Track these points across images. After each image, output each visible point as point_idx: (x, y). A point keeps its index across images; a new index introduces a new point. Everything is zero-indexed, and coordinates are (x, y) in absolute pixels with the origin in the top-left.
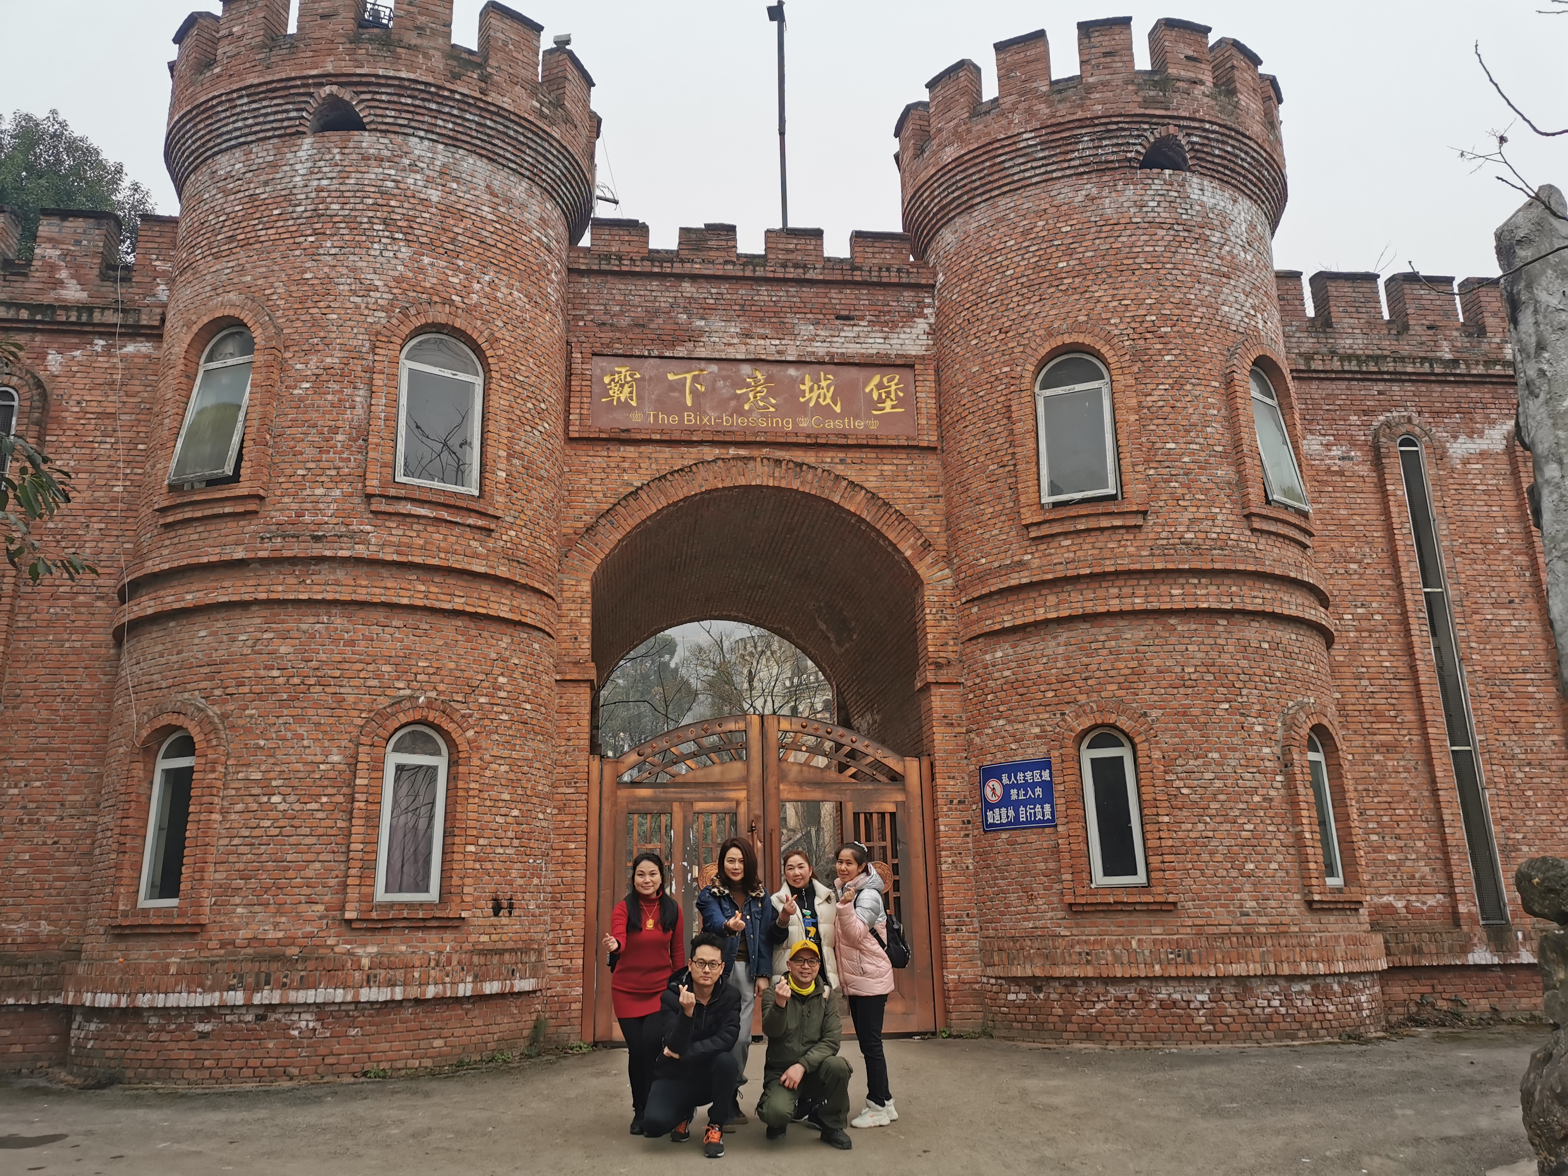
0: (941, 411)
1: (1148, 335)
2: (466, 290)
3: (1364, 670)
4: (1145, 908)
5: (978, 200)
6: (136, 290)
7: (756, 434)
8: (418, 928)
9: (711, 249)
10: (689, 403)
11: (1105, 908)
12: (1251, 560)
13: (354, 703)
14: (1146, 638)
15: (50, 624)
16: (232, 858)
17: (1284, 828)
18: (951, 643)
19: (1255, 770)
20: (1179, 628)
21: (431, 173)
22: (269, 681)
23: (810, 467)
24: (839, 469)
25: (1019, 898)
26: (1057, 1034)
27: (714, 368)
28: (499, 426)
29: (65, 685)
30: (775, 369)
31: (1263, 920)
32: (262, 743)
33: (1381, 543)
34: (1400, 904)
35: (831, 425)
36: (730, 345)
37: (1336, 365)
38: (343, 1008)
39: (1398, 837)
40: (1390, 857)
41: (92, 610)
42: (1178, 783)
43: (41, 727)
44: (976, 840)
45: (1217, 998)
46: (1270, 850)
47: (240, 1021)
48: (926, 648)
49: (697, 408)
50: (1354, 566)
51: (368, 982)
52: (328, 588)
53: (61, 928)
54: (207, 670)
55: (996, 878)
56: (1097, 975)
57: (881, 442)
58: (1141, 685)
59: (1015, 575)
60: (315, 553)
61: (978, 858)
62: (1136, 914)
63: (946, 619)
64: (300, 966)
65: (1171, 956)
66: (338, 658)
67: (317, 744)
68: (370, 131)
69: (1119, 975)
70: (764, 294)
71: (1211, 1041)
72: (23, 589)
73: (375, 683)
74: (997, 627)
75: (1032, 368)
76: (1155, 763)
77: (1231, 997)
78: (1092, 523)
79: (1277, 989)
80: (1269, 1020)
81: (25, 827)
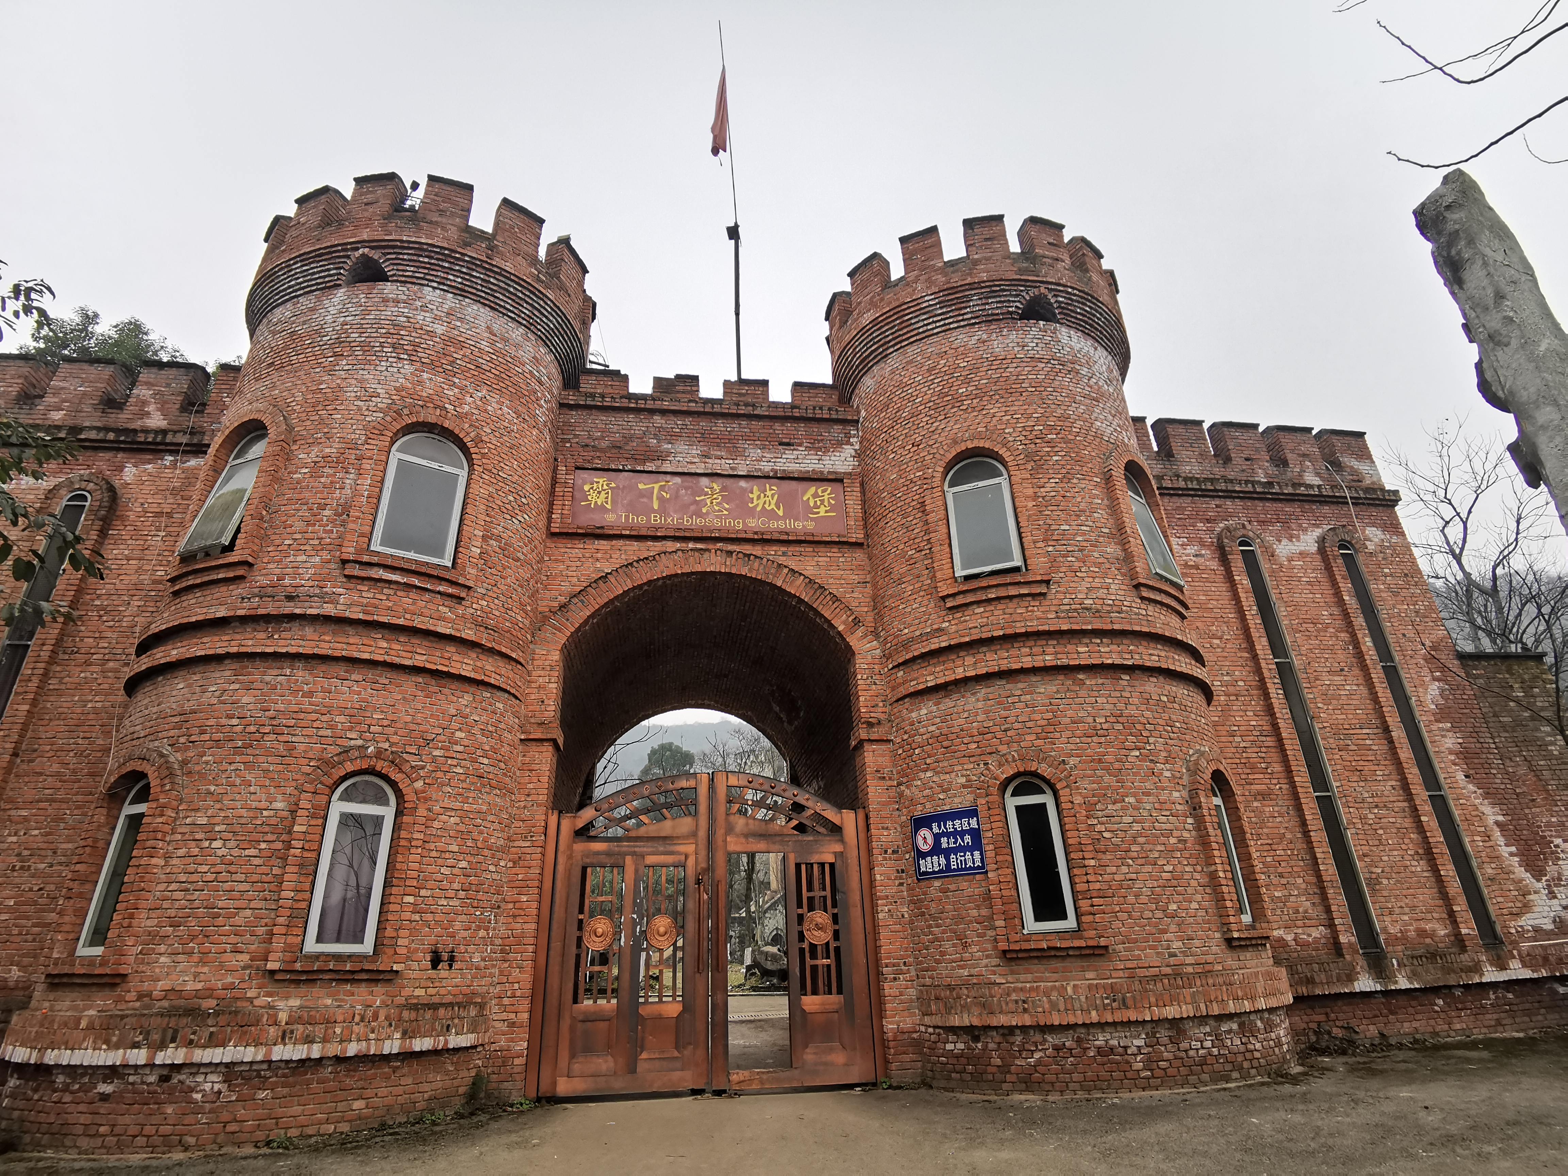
0: (866, 515)
1: (1038, 441)
2: (461, 401)
3: (1236, 728)
4: (1077, 953)
5: (891, 350)
6: (206, 419)
7: (712, 531)
8: (347, 981)
9: (678, 392)
10: (656, 507)
11: (1039, 954)
12: (1144, 623)
13: (305, 751)
14: (1058, 692)
15: (78, 687)
16: (166, 904)
17: (1199, 868)
18: (881, 704)
19: (1168, 813)
20: (1088, 682)
21: (439, 313)
22: (228, 729)
23: (756, 557)
24: (782, 560)
25: (954, 945)
26: (996, 1086)
27: (678, 480)
28: (478, 510)
29: (80, 741)
30: (729, 482)
31: (1190, 960)
32: (212, 788)
33: (1235, 624)
34: (1289, 938)
35: (774, 525)
36: (692, 463)
37: (1182, 484)
38: (254, 1067)
39: (1281, 876)
40: (1276, 894)
41: (118, 675)
42: (1099, 828)
43: (50, 779)
44: (910, 889)
45: (1153, 1042)
46: (1190, 890)
47: (143, 1083)
48: (859, 710)
49: (663, 511)
50: (1217, 641)
51: (283, 1038)
52: (293, 642)
53: (31, 974)
54: (177, 719)
55: (930, 926)
56: (1035, 1024)
57: (816, 539)
58: (1057, 735)
59: (936, 640)
60: (287, 611)
61: (912, 906)
62: (1069, 960)
63: (875, 684)
64: (210, 1022)
65: (1106, 1001)
66: (295, 708)
67: (263, 790)
68: (392, 281)
69: (1056, 1023)
70: (720, 425)
71: (1149, 1087)
72: (61, 656)
73: (329, 732)
74: (921, 687)
75: (941, 470)
76: (1076, 807)
77: (1165, 1040)
78: (1002, 592)
79: (1208, 1029)
80: (1203, 1062)
81: (15, 874)
